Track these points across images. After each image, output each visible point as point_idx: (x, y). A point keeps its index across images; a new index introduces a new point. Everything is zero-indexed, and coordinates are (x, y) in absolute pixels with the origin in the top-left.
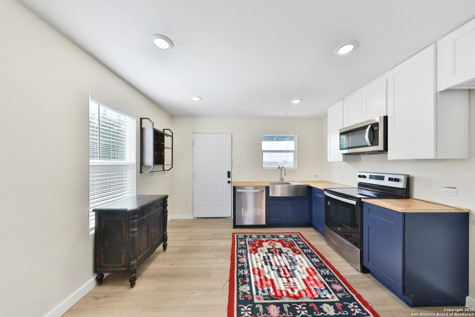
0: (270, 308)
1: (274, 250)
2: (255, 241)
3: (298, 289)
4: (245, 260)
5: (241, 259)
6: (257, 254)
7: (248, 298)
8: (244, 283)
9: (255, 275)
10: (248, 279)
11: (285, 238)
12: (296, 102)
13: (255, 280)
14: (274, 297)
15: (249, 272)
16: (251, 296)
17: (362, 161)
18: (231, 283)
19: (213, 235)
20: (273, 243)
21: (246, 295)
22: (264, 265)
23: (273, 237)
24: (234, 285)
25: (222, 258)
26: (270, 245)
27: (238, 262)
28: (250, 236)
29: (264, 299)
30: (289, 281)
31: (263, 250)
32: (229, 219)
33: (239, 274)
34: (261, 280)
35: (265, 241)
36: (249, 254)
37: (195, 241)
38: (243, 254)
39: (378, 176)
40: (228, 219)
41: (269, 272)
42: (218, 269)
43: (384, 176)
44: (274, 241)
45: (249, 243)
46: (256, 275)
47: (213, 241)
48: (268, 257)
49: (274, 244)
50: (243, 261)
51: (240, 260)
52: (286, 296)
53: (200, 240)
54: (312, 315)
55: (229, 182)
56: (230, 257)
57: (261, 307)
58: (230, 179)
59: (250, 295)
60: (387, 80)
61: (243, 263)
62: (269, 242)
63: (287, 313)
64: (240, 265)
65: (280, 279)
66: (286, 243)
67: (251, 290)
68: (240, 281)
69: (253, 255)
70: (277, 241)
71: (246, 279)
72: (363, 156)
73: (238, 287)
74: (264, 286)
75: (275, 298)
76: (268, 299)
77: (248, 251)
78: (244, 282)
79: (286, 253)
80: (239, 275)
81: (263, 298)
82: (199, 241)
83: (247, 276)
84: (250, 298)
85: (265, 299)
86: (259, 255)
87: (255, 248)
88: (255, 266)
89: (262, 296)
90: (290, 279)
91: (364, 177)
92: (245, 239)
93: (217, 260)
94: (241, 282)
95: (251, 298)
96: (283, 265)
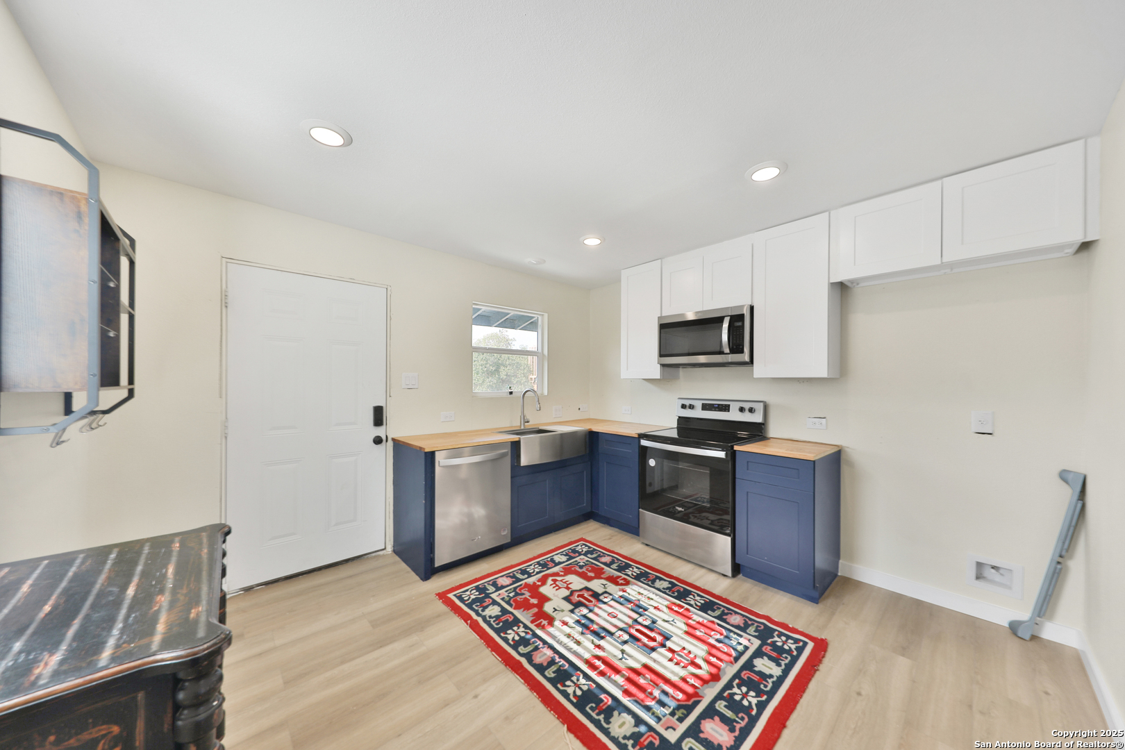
0: (708, 732)
1: (579, 596)
2: (517, 590)
3: (699, 657)
4: (549, 653)
5: (539, 655)
6: (557, 623)
7: (651, 743)
8: (608, 713)
9: (606, 676)
10: (603, 696)
11: (568, 560)
12: (592, 242)
13: (620, 689)
14: (687, 703)
15: (587, 677)
16: (652, 733)
17: (679, 378)
18: (579, 734)
19: (374, 624)
20: (561, 581)
21: (642, 740)
22: (597, 642)
23: (544, 566)
24: (594, 735)
25: (485, 680)
26: (560, 588)
27: (541, 669)
28: (492, 585)
29: (678, 720)
30: (671, 650)
31: (558, 606)
32: (379, 556)
33: (571, 697)
34: (629, 680)
35: (539, 583)
36: (539, 632)
37: (328, 674)
38: (529, 640)
39: (719, 405)
40: (375, 557)
41: (623, 652)
42: (507, 718)
43: (729, 405)
44: (557, 574)
45: (508, 603)
46: (608, 674)
47: (397, 646)
48: (585, 616)
49: (565, 583)
50: (545, 657)
51: (539, 658)
52: (702, 686)
53: (343, 663)
54: (765, 694)
55: (378, 441)
56: (502, 667)
57: (693, 744)
58: (380, 432)
59: (649, 734)
60: (753, 245)
61: (552, 662)
62: (550, 581)
63: (737, 719)
64: (550, 673)
65: (654, 655)
66: (584, 569)
67: (639, 721)
68: (594, 715)
69: (551, 630)
70: (562, 574)
71: (602, 701)
72: (681, 370)
73: (606, 732)
74: (649, 690)
75: (690, 703)
76: (686, 716)
77: (532, 626)
78: (604, 710)
79: (606, 592)
80: (575, 701)
81: (674, 719)
82: (346, 667)
83: (597, 691)
84: (655, 739)
85: (681, 720)
86: (565, 623)
87: (535, 610)
88: (587, 656)
89: (668, 716)
90: (668, 644)
91: (691, 407)
92: (488, 596)
93: (476, 697)
94: (598, 714)
95: (657, 737)
96: (630, 621)
